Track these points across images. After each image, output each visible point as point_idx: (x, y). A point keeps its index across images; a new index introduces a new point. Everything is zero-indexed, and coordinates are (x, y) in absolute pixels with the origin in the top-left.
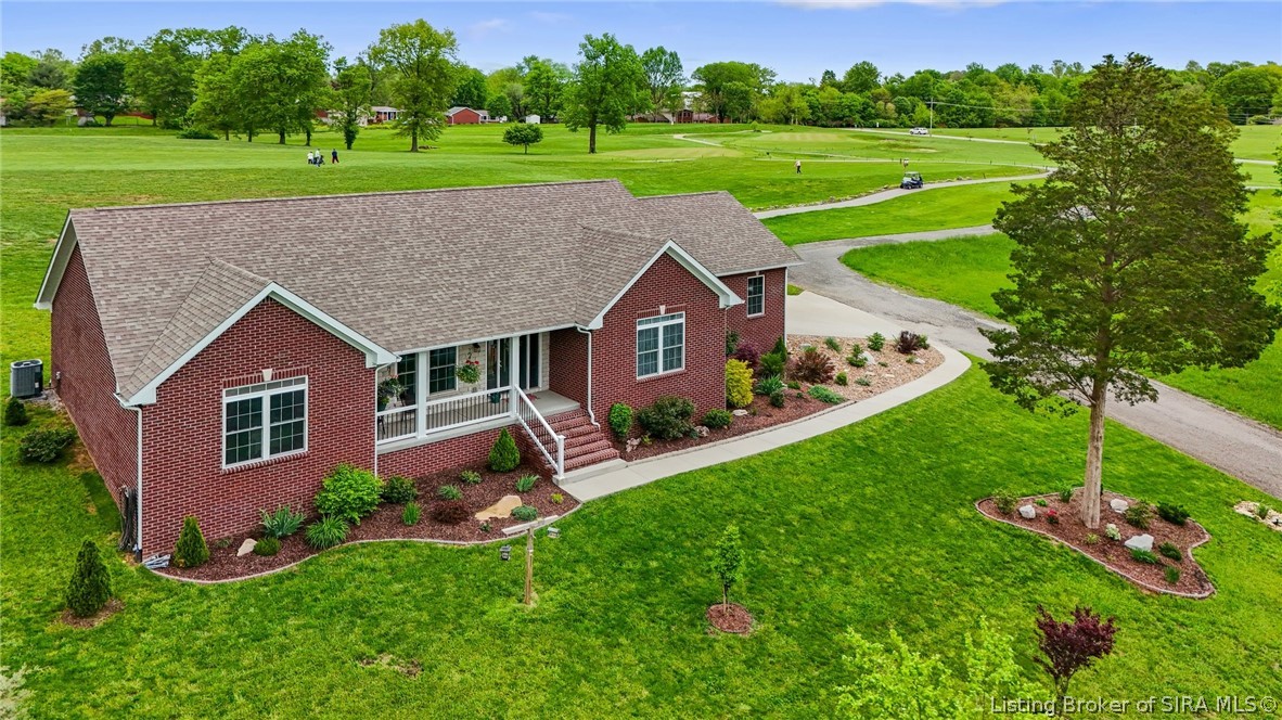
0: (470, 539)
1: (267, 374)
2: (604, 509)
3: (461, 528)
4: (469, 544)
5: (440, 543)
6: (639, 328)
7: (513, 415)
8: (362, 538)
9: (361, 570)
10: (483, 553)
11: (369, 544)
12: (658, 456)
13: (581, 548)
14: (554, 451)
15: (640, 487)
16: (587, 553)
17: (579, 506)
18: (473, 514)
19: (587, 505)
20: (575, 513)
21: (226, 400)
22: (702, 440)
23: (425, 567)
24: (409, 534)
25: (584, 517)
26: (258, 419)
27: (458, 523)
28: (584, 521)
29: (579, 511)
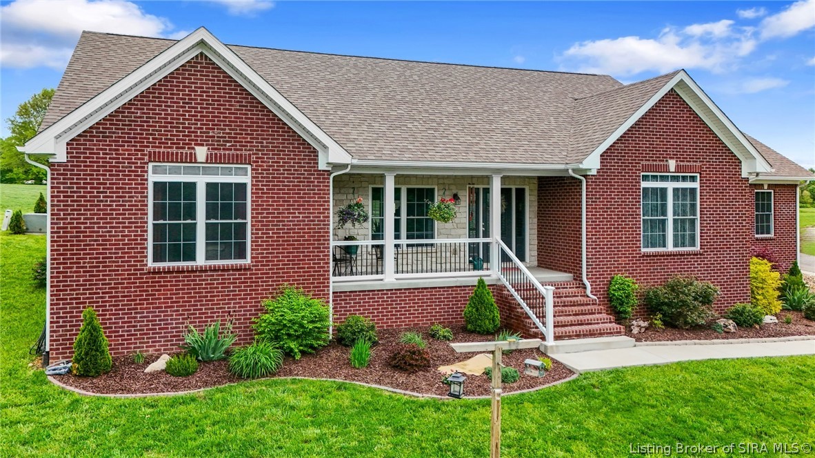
0: (427, 391)
1: (201, 152)
2: (610, 383)
3: (419, 378)
4: (423, 397)
5: (386, 390)
6: (644, 184)
7: (493, 273)
8: (297, 375)
9: (277, 405)
10: (439, 409)
11: (300, 381)
12: (674, 342)
13: (578, 422)
14: (542, 316)
15: (657, 366)
16: (587, 430)
17: (574, 377)
18: (436, 366)
19: (586, 375)
20: (569, 382)
21: (152, 178)
22: (728, 334)
23: (358, 414)
24: (354, 377)
25: (582, 388)
26: (191, 212)
27: (414, 372)
28: (582, 393)
29: (574, 381)
